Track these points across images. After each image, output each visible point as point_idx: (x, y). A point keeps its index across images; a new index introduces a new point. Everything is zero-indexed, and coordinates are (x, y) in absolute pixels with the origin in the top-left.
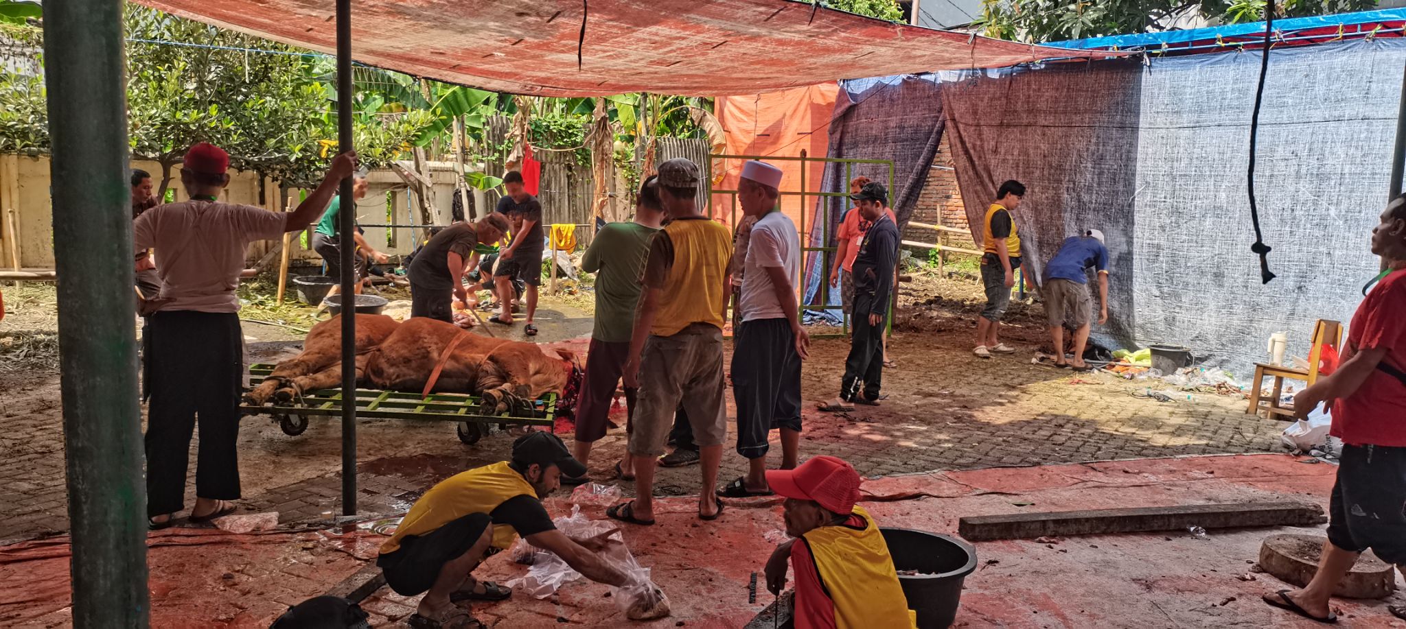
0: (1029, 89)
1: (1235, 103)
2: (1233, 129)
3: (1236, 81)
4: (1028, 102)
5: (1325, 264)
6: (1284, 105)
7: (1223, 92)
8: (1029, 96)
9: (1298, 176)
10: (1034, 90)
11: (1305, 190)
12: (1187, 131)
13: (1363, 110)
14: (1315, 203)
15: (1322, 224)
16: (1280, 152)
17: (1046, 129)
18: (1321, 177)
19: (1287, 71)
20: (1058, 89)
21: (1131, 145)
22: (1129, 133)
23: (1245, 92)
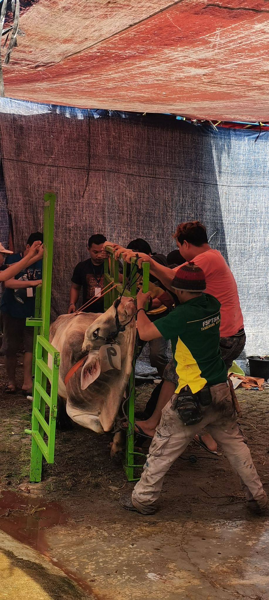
0: (108, 136)
4: (109, 148)
8: (109, 143)
10: (114, 138)
17: (130, 177)
20: (138, 140)
21: (204, 198)
22: (201, 188)
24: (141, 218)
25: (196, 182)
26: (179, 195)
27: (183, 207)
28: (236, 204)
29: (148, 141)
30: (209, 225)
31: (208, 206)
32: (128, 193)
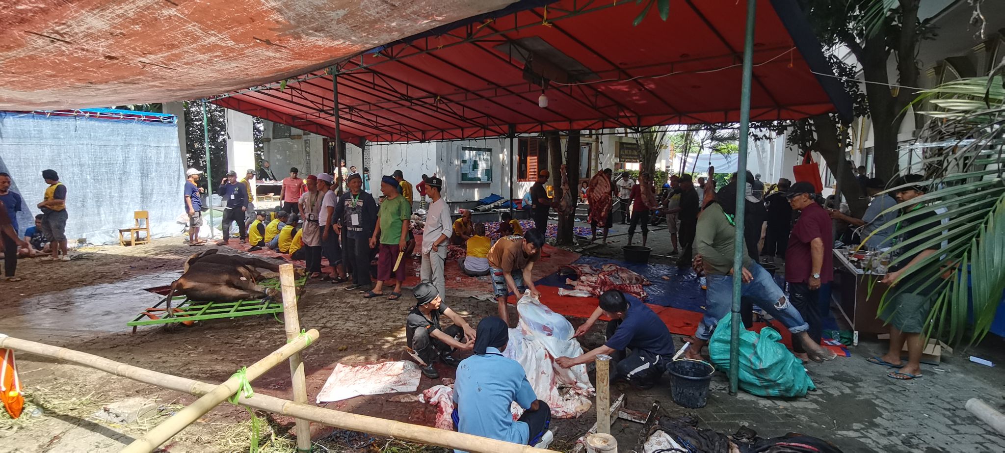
1: (37, 136)
2: (39, 147)
3: (35, 127)
5: (90, 195)
6: (59, 138)
7: (29, 131)
9: (73, 165)
11: (76, 170)
12: (14, 146)
13: (90, 142)
14: (81, 175)
15: (86, 181)
16: (63, 156)
18: (81, 165)
19: (58, 125)
23: (41, 131)
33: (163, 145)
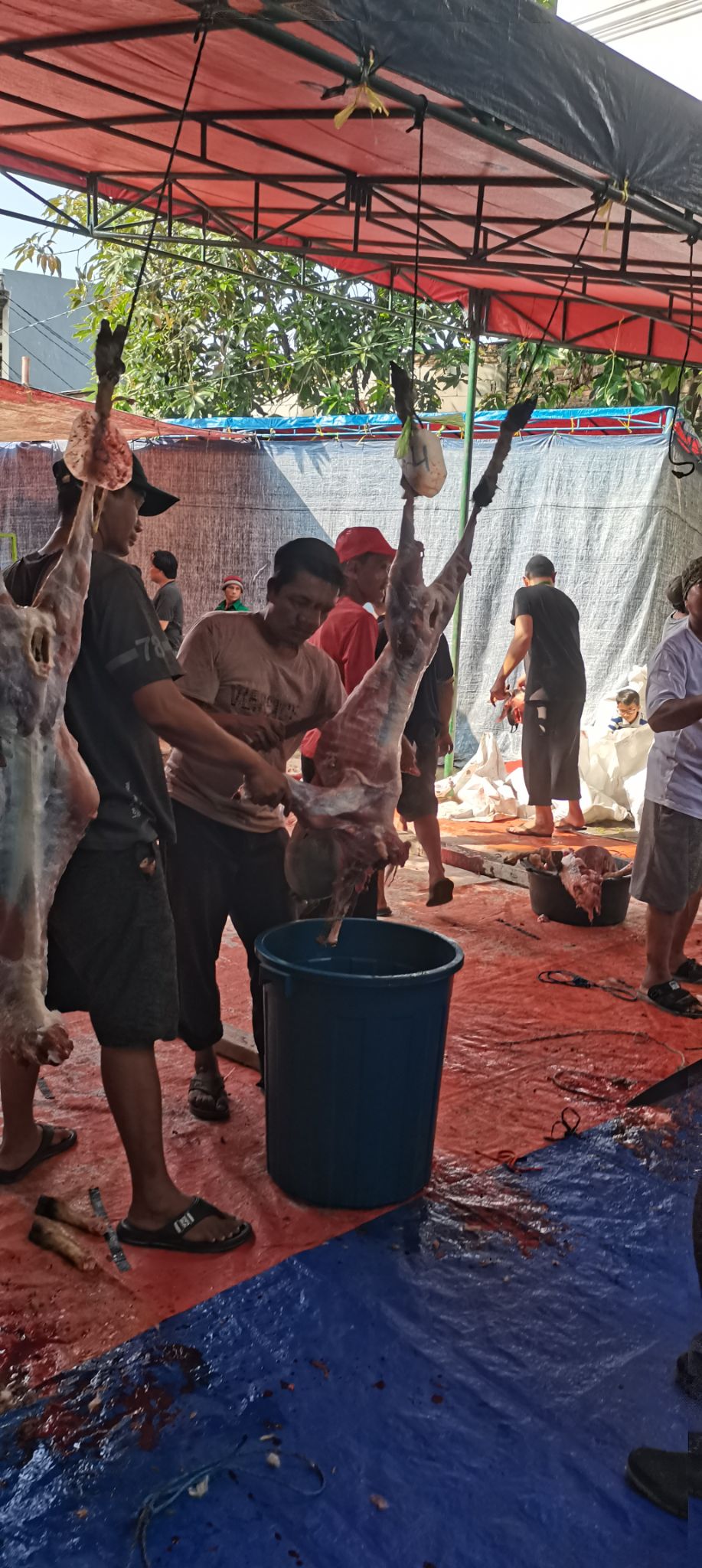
1: (336, 489)
2: (336, 513)
3: (335, 470)
7: (325, 478)
19: (376, 462)
20: (178, 468)
21: (251, 526)
22: (248, 514)
23: (343, 479)
24: (180, 550)
25: (241, 508)
26: (221, 524)
27: (226, 538)
28: (290, 531)
29: (189, 468)
30: (257, 557)
31: (255, 535)
32: (168, 524)
33: (614, 504)
